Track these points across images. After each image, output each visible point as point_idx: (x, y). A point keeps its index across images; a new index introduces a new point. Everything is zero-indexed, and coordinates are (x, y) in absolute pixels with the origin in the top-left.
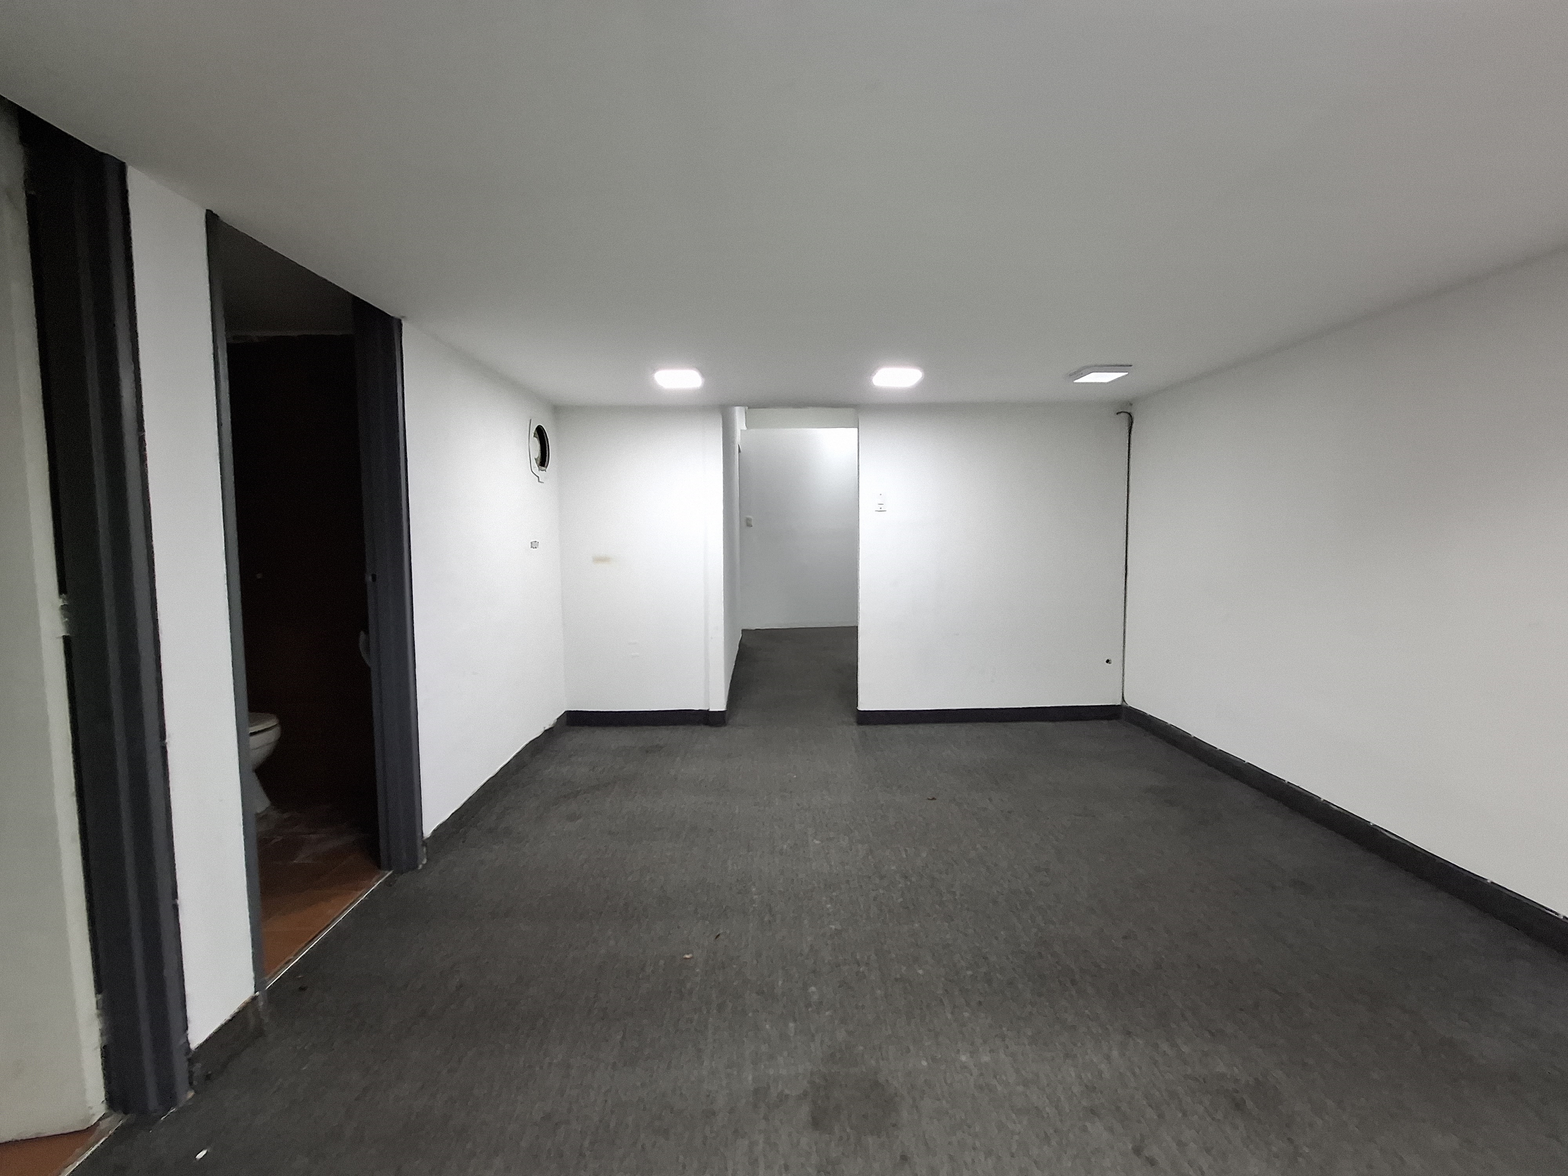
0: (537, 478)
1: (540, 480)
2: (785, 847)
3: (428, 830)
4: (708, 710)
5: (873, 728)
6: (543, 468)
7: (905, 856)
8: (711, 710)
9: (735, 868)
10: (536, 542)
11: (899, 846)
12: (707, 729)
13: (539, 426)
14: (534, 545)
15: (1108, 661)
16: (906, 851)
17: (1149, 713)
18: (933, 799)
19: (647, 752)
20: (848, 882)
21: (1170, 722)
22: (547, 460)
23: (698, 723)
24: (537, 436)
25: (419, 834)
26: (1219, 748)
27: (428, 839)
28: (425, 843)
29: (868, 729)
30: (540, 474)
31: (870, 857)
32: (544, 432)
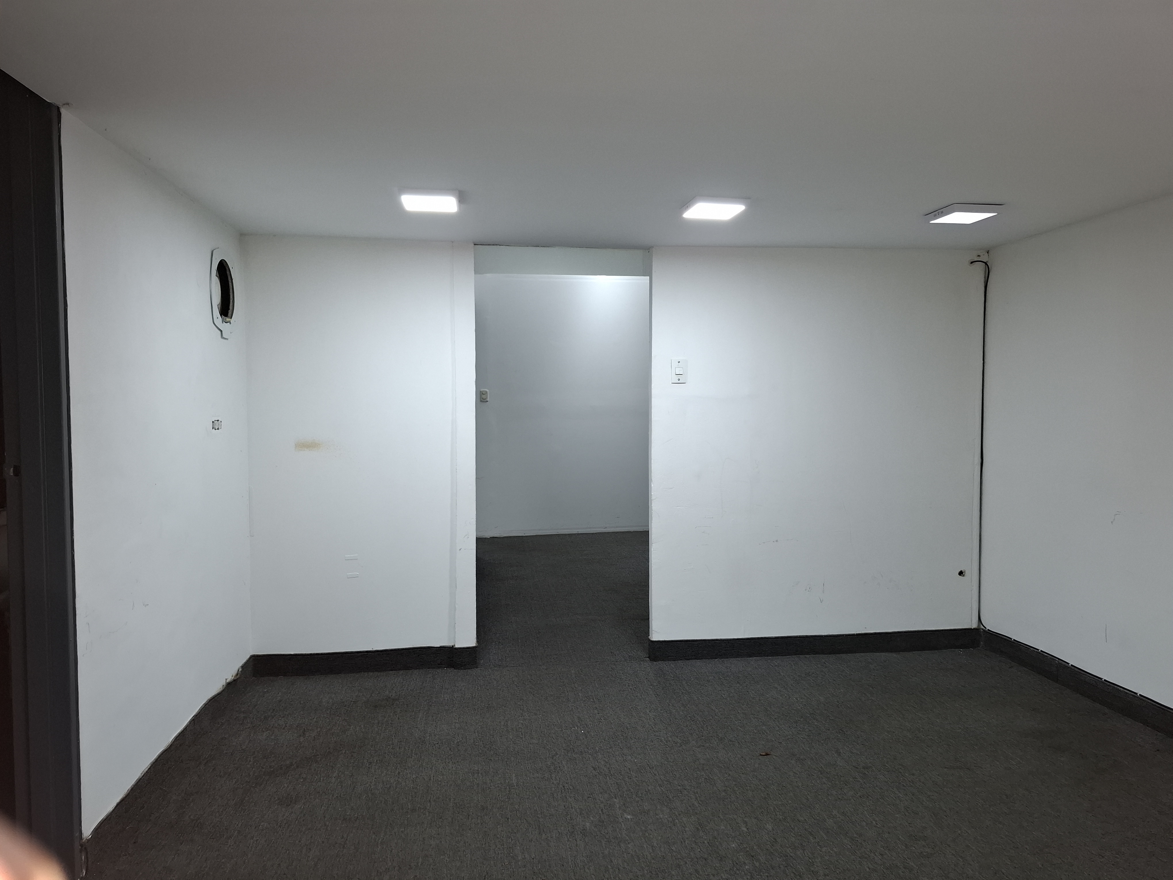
0: (220, 332)
1: (224, 336)
2: (588, 824)
3: (88, 827)
4: (453, 646)
5: (672, 664)
6: (228, 319)
7: (745, 829)
8: (456, 646)
9: (527, 856)
10: (218, 421)
11: (735, 816)
12: (452, 672)
13: (221, 261)
14: (216, 425)
15: (961, 573)
16: (746, 823)
17: (1014, 637)
18: (767, 755)
19: (376, 707)
20: (679, 866)
21: (1041, 648)
22: (231, 308)
23: (440, 666)
24: (218, 276)
25: (77, 834)
26: (1105, 678)
27: (88, 840)
28: (84, 846)
29: (667, 666)
30: (223, 326)
31: (701, 834)
32: (227, 269)
